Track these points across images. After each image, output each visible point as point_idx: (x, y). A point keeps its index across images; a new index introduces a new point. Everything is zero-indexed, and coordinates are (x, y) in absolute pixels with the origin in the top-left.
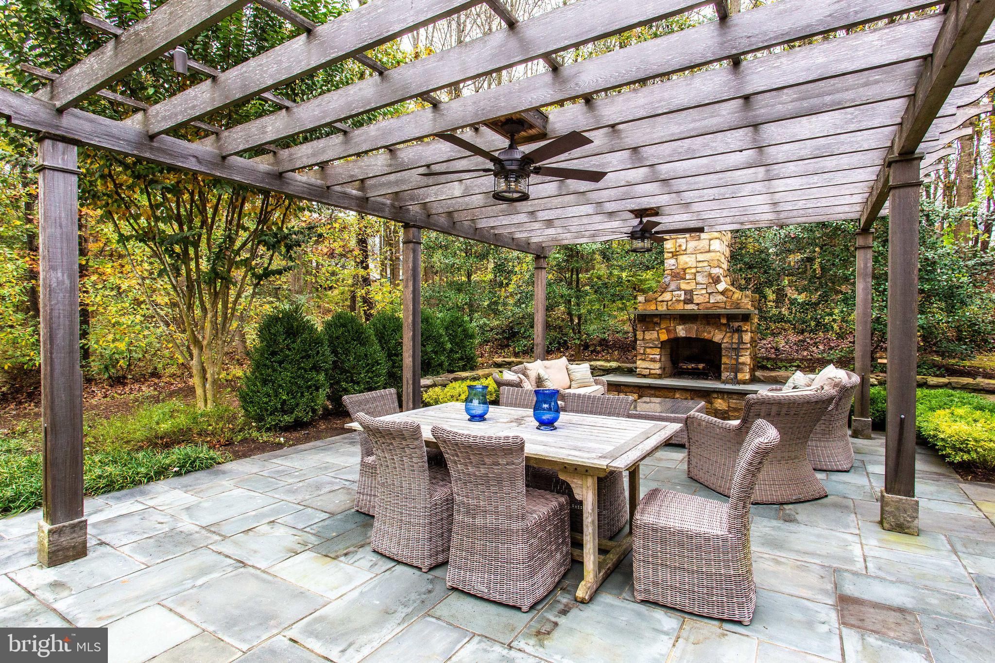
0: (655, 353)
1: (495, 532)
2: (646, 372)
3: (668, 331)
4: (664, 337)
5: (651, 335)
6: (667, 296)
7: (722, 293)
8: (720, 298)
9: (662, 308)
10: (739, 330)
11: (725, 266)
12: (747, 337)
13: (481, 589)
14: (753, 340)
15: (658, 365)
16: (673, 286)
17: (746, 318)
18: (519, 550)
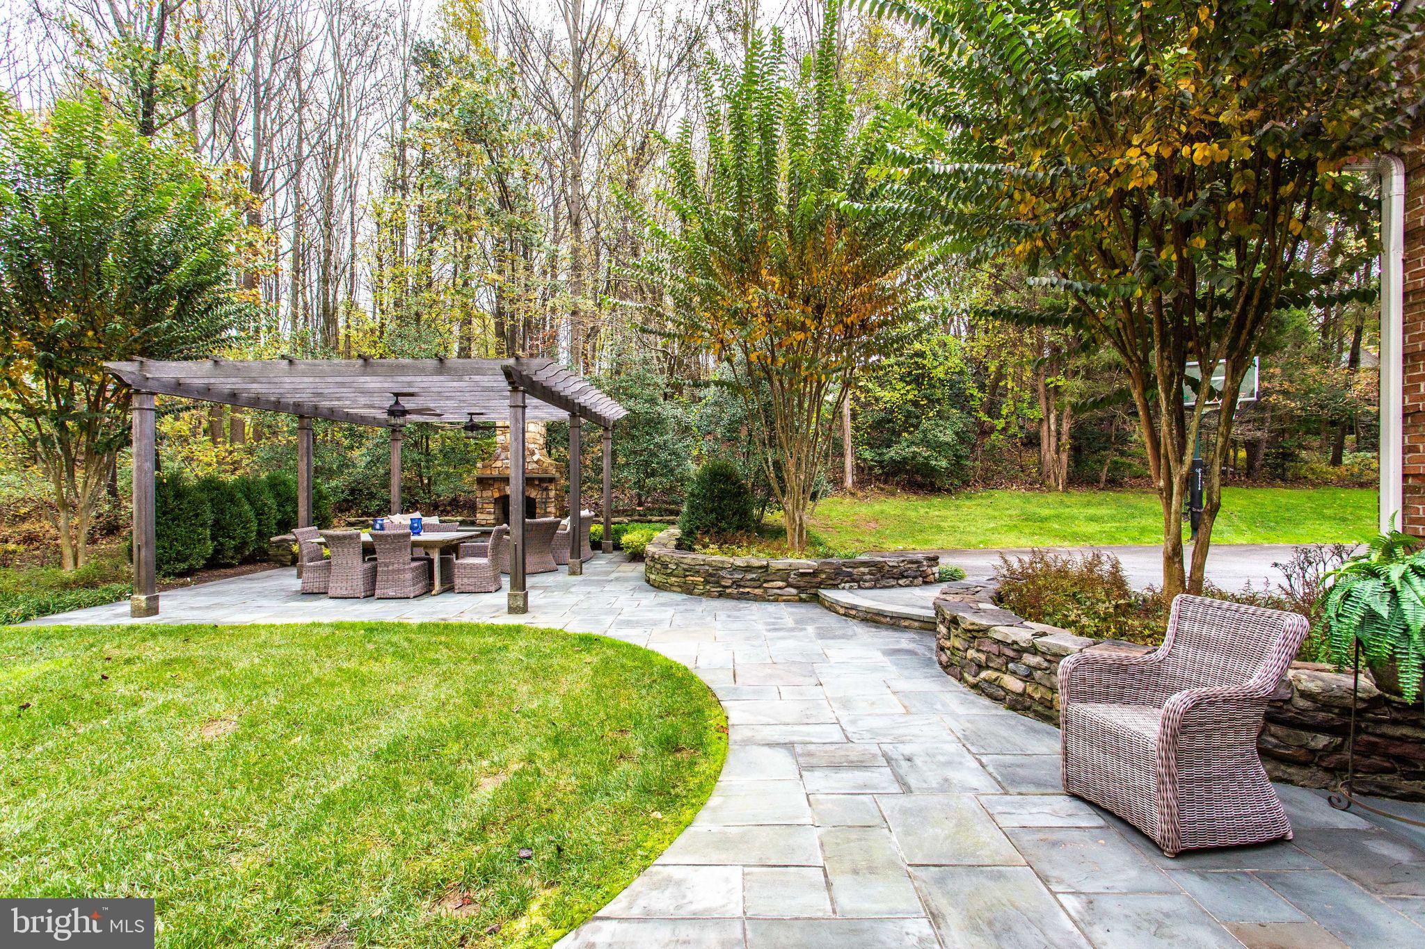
0: (491, 508)
1: (399, 571)
2: (484, 522)
3: (500, 490)
4: (497, 495)
5: (487, 494)
6: (499, 464)
7: (537, 462)
8: (535, 466)
9: (495, 473)
10: (546, 489)
11: (541, 441)
12: (552, 494)
13: (392, 594)
14: (557, 497)
15: (492, 517)
16: (503, 456)
17: (551, 480)
18: (409, 576)
